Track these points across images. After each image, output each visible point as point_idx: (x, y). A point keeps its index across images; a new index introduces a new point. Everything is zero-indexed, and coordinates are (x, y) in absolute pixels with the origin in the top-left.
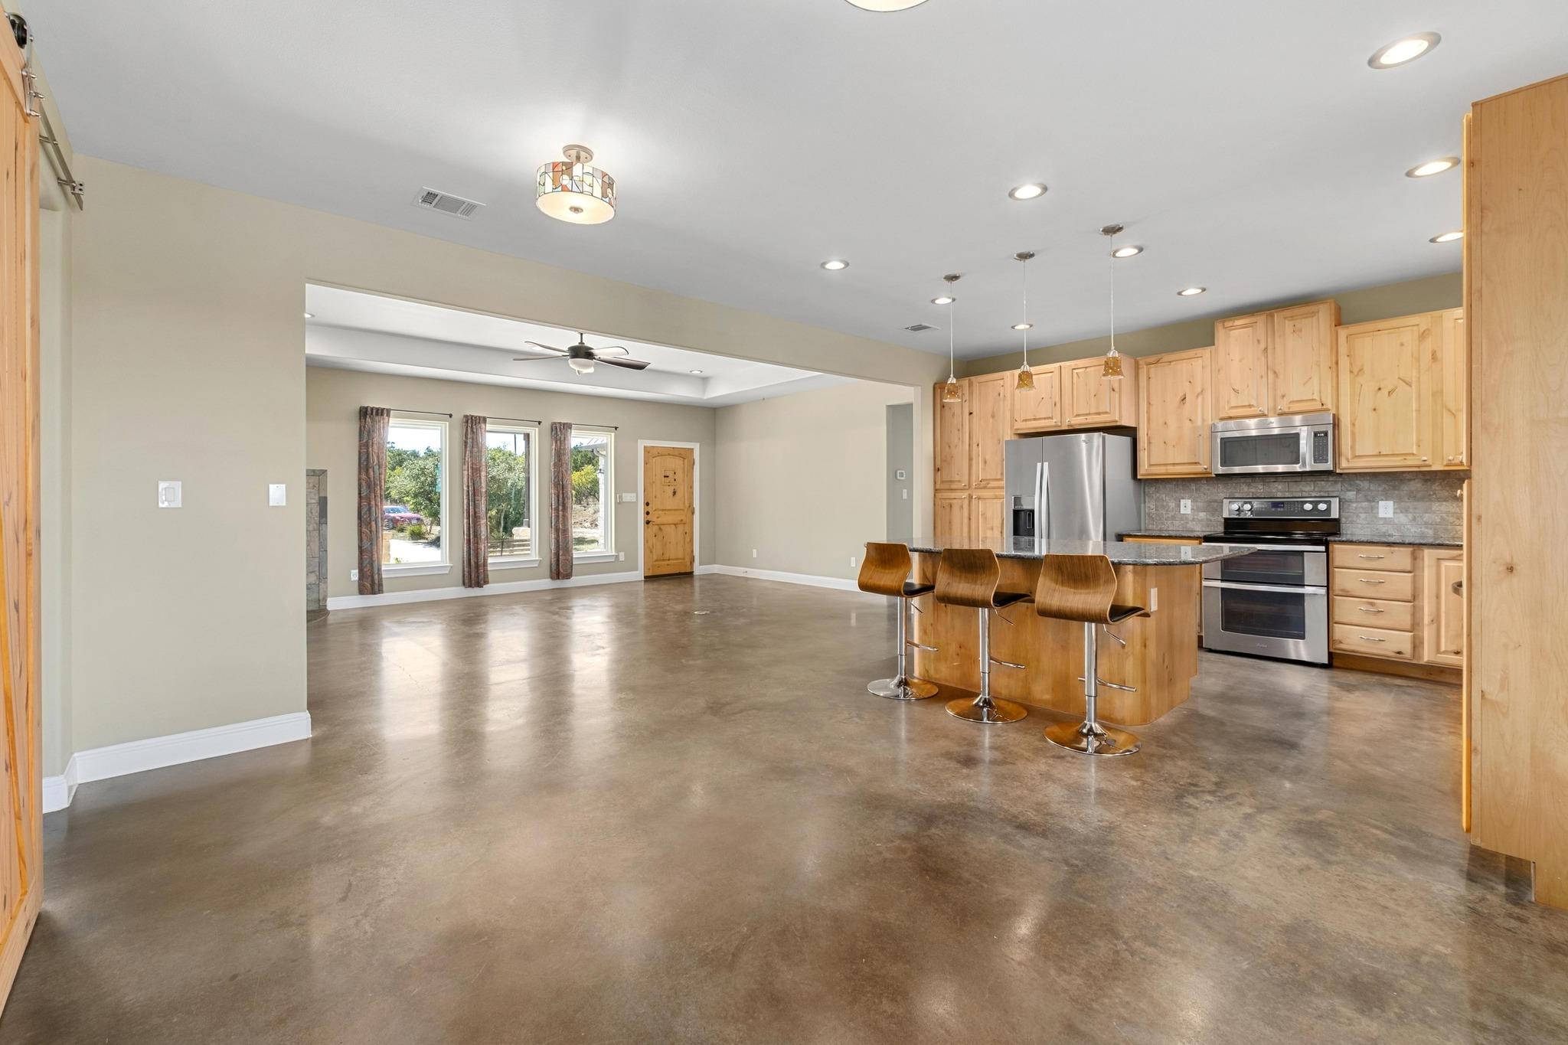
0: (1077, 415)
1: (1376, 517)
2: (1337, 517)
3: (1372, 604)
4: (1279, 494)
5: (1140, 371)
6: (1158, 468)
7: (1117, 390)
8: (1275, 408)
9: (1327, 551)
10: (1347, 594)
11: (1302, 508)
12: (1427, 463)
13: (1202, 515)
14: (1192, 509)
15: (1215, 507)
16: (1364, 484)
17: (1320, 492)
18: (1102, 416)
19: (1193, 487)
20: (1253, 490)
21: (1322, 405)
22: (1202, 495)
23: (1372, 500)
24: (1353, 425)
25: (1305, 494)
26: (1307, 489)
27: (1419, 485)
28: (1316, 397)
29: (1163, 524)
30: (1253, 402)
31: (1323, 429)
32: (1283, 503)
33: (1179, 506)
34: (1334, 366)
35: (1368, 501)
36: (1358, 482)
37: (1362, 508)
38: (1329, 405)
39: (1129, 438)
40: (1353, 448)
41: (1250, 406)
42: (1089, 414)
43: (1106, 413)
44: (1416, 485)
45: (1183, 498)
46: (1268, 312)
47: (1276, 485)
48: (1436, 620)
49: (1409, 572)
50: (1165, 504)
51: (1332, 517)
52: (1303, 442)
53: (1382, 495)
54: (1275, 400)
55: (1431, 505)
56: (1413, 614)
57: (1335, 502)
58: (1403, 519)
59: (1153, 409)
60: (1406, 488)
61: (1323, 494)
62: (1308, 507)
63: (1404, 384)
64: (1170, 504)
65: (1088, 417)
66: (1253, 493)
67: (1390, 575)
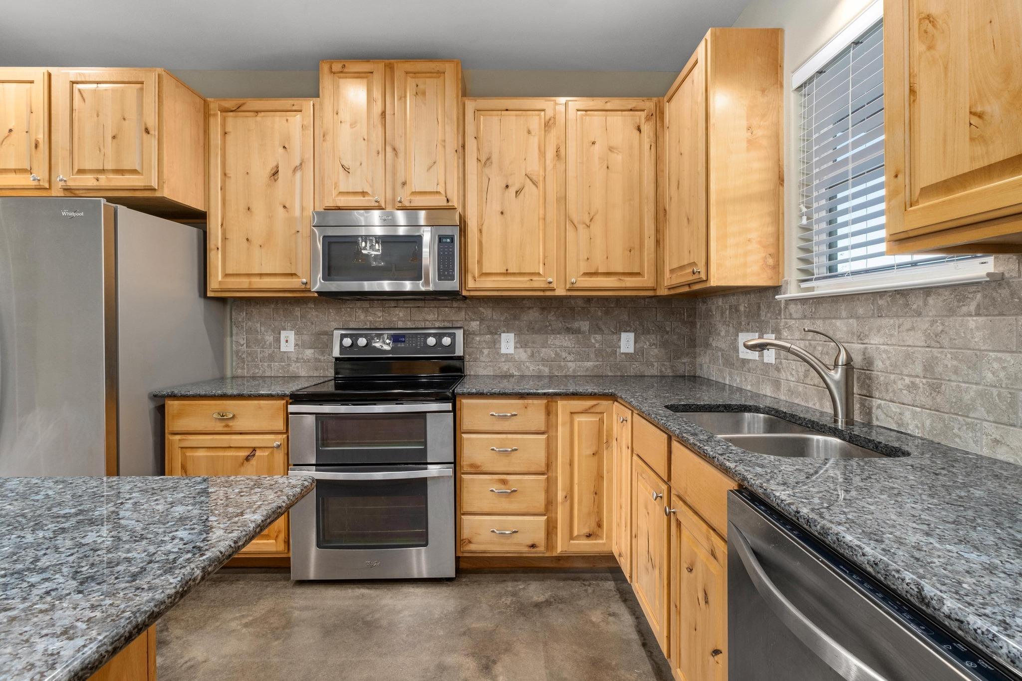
0: (81, 171)
1: (498, 353)
2: (462, 354)
3: (504, 482)
4: (400, 324)
5: (212, 120)
6: (238, 280)
7: (154, 132)
8: (394, 199)
9: (454, 410)
10: (477, 470)
11: (425, 342)
12: (551, 285)
13: (309, 353)
14: (296, 345)
15: (322, 341)
16: (487, 312)
17: (444, 321)
18: (127, 176)
19: (297, 311)
20: (371, 318)
21: (448, 201)
22: (309, 324)
23: (495, 332)
24: (481, 231)
25: (428, 324)
26: (431, 317)
27: (537, 314)
28: (441, 189)
29: (257, 367)
30: (367, 189)
31: (448, 231)
32: (403, 336)
33: (278, 340)
34: (460, 150)
35: (491, 333)
36: (481, 309)
37: (484, 341)
38: (455, 202)
39: (195, 229)
40: (480, 262)
41: (364, 194)
42: (103, 171)
43: (134, 172)
44: (533, 315)
45: (284, 329)
46: (387, 61)
47: (397, 311)
48: (569, 496)
49: (543, 433)
50: (259, 337)
51: (457, 354)
52: (426, 250)
53: (505, 326)
54: (394, 189)
55: (547, 338)
56: (547, 491)
57: (459, 334)
58: (523, 355)
59: (231, 186)
60: (525, 318)
61: (447, 324)
62: (431, 341)
63: (530, 182)
64: (267, 338)
65: (102, 177)
66: (371, 322)
67: (524, 439)
